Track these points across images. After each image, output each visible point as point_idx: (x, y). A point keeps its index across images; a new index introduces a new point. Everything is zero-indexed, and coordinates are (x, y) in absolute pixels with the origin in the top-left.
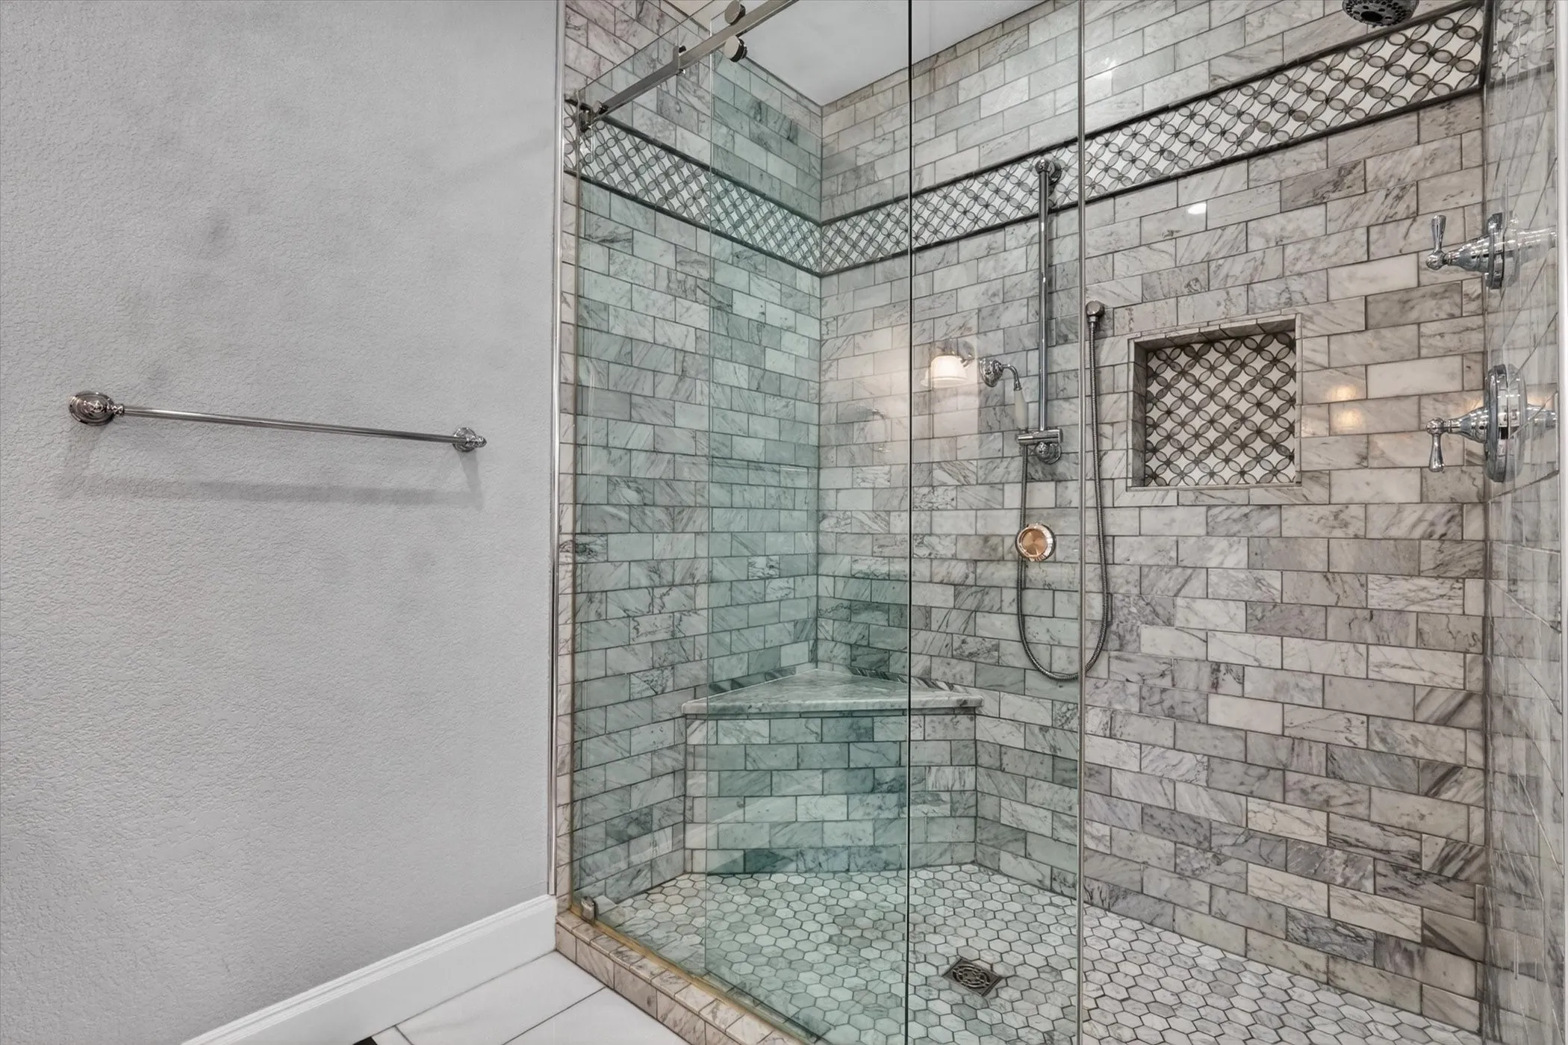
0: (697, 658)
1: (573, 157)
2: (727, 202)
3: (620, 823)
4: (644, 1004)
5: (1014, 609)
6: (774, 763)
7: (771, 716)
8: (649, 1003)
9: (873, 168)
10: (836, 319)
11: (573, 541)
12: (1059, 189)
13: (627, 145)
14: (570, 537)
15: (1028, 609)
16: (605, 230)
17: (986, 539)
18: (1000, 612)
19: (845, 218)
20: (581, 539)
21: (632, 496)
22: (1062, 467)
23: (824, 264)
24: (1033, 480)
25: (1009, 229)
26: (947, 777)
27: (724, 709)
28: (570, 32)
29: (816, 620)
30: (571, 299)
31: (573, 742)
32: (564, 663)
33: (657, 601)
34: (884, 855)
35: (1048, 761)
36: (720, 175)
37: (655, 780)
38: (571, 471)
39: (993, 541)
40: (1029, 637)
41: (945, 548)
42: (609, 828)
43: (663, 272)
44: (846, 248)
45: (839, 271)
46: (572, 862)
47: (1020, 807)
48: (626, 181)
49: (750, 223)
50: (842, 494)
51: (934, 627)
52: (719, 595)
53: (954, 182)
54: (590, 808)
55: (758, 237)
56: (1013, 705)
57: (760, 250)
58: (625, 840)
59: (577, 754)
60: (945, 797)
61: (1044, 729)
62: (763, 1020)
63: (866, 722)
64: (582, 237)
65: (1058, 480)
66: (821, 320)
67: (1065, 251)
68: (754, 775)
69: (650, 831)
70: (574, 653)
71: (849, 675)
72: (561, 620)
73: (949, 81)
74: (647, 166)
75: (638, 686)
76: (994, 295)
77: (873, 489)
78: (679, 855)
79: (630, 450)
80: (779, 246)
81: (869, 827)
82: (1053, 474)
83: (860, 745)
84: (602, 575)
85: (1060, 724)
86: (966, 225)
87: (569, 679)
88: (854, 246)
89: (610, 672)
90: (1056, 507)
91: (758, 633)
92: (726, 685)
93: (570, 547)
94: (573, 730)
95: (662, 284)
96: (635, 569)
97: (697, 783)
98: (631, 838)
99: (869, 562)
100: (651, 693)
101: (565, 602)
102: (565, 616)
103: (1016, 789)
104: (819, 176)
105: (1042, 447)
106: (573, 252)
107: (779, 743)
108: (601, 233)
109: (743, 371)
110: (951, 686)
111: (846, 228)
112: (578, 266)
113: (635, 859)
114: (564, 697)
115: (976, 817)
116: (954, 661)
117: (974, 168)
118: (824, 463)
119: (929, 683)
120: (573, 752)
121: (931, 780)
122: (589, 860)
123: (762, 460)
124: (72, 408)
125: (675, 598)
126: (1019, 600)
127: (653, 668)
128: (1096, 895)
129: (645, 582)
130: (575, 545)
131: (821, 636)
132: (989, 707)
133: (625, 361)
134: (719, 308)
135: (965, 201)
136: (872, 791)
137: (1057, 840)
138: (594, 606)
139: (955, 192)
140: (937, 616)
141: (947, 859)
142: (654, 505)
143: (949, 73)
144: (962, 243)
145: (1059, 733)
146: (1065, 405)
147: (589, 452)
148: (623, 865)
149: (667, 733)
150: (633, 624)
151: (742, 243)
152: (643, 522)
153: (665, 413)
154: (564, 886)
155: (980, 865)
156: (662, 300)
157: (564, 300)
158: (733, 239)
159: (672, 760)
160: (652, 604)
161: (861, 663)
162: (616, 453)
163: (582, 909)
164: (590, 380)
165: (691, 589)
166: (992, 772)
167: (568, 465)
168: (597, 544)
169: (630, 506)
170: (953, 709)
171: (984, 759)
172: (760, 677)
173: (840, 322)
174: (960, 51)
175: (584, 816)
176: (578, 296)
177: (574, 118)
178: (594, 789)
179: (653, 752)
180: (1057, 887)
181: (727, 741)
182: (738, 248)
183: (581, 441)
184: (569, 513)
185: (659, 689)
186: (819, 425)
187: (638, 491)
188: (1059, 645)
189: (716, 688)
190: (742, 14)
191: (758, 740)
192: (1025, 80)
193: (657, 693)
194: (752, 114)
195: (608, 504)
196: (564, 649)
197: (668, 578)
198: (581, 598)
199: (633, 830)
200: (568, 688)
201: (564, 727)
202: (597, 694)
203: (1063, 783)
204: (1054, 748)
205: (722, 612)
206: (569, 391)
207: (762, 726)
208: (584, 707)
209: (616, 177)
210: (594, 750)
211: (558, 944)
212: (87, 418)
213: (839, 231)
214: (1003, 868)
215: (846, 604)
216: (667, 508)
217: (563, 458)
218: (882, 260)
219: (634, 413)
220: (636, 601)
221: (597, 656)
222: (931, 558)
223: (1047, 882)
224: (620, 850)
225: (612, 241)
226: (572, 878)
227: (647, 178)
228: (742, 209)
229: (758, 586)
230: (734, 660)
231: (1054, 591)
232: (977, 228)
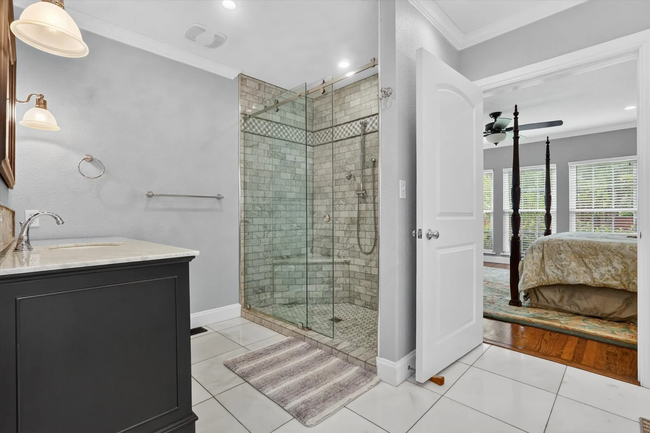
0: (276, 249)
1: (243, 127)
2: (284, 131)
3: (257, 289)
4: (260, 323)
5: (357, 237)
6: (296, 276)
7: (295, 264)
8: (261, 322)
9: (325, 118)
10: (317, 158)
11: (244, 220)
12: (367, 128)
13: (256, 121)
14: (243, 219)
15: (360, 237)
16: (251, 144)
17: (351, 218)
18: (354, 237)
19: (319, 131)
20: (246, 219)
21: (259, 209)
22: (367, 200)
23: (314, 143)
24: (361, 203)
25: (356, 138)
26: (342, 280)
27: (283, 262)
28: (242, 97)
29: (313, 241)
30: (243, 162)
31: (245, 268)
32: (242, 249)
33: (266, 235)
34: (325, 300)
35: (365, 274)
36: (282, 124)
37: (266, 280)
38: (243, 203)
39: (352, 219)
40: (360, 244)
41: (342, 221)
42: (254, 290)
43: (266, 152)
44: (319, 139)
45: (318, 145)
46: (245, 296)
47: (358, 287)
48: (256, 131)
49: (291, 135)
50: (319, 206)
51: (340, 242)
52: (282, 234)
53: (344, 124)
54: (250, 284)
55: (293, 138)
56: (358, 261)
57: (294, 142)
58: (259, 293)
59: (246, 271)
60: (341, 285)
61: (364, 266)
62: (283, 321)
63: (320, 266)
64: (245, 147)
65: (366, 203)
66: (313, 159)
67: (368, 144)
68: (291, 279)
69: (264, 292)
70: (245, 246)
71: (321, 255)
72: (241, 238)
73: (343, 97)
74: (262, 126)
75: (261, 255)
76: (353, 155)
77: (326, 205)
78: (272, 299)
79: (258, 197)
80: (300, 140)
81: (321, 293)
82: (365, 201)
83: (319, 272)
84: (251, 228)
85: (367, 265)
86: (347, 135)
87: (243, 253)
88: (321, 139)
89: (253, 252)
90: (366, 210)
91: (295, 244)
92: (285, 257)
93: (243, 221)
94: (245, 265)
95: (266, 155)
96: (260, 227)
97: (277, 281)
98: (260, 293)
99: (325, 225)
100: (264, 257)
101: (242, 234)
102: (242, 238)
103: (358, 282)
104: (312, 119)
105: (361, 195)
106: (243, 150)
107: (297, 271)
108: (250, 145)
109: (289, 175)
110: (344, 257)
111: (319, 134)
112: (244, 154)
113: (261, 299)
114: (242, 257)
115: (349, 291)
116: (344, 251)
117: (348, 121)
118: (314, 198)
119: (339, 257)
120: (245, 270)
121: (338, 281)
122: (249, 297)
123: (295, 198)
124: (146, 194)
125: (270, 235)
126: (358, 234)
127: (265, 251)
128: (374, 307)
129: (262, 230)
130: (245, 221)
131: (314, 246)
132: (352, 262)
133: (257, 175)
134: (282, 159)
135: (347, 129)
136: (322, 284)
137: (366, 295)
138: (250, 236)
139: (344, 126)
140: (341, 239)
141: (342, 301)
142: (265, 211)
143: (343, 94)
144: (346, 140)
145: (367, 267)
146: (368, 184)
147: (248, 198)
148: (258, 299)
149: (269, 268)
150: (259, 240)
151: (288, 141)
152: (262, 215)
153: (267, 188)
154: (243, 301)
155: (350, 303)
156: (266, 159)
157: (241, 162)
158: (286, 140)
159: (270, 275)
160: (264, 235)
161: (323, 252)
162: (255, 198)
163: (247, 306)
164: (247, 180)
165: (274, 232)
166: (353, 279)
167: (242, 202)
168: (250, 220)
169: (259, 211)
170: (343, 263)
171: (351, 276)
172: (295, 256)
173: (318, 159)
174: (346, 88)
175: (248, 286)
176: (244, 161)
177: (243, 118)
178: (250, 280)
179: (265, 272)
180: (366, 306)
181: (284, 271)
182: (287, 142)
183: (246, 196)
184: (243, 213)
185: (266, 257)
186: (313, 188)
187: (260, 207)
188: (367, 245)
189: (282, 257)
190: (278, 102)
191: (292, 270)
192: (359, 99)
193: (266, 258)
194: (291, 106)
195: (253, 211)
196: (242, 246)
197: (268, 229)
198: (246, 234)
199: (260, 291)
200: (243, 255)
201: (242, 263)
202: (250, 257)
203: (368, 280)
204: (366, 271)
205: (284, 238)
206: (243, 184)
207: (293, 267)
208: (247, 259)
209: (254, 130)
210: (250, 270)
211: (241, 315)
212: (149, 196)
213: (318, 134)
214: (355, 303)
215: (320, 236)
216: (268, 211)
217: (242, 200)
218: (328, 143)
219: (259, 188)
220: (261, 235)
221: (250, 248)
222: (339, 223)
223: (364, 305)
224: (257, 296)
225: (253, 146)
226: (245, 300)
227: (262, 129)
228: (289, 132)
229: (294, 232)
230: (287, 251)
231: (365, 231)
232: (349, 137)
